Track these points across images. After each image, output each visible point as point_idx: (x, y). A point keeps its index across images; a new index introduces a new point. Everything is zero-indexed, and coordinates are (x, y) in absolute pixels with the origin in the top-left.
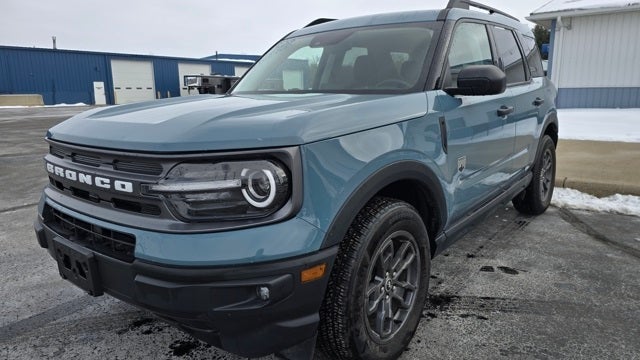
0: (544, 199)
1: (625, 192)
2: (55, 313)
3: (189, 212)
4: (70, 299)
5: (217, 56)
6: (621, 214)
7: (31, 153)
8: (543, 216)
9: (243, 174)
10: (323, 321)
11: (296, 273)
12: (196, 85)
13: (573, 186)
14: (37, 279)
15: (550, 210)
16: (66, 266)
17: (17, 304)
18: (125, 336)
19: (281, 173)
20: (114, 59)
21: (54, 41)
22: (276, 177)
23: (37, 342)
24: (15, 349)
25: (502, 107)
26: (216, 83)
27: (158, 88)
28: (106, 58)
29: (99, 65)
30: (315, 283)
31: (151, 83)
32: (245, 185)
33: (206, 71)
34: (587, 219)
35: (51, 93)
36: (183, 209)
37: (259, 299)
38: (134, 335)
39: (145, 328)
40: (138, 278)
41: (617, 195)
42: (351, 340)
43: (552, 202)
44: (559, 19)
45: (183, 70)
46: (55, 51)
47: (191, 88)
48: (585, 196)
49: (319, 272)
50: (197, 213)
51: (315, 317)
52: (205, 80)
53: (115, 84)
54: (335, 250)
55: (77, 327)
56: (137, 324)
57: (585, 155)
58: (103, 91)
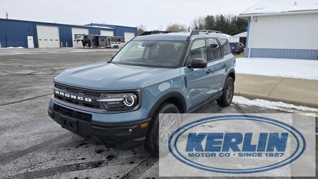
0: (228, 101)
1: (260, 98)
2: (50, 142)
3: (108, 108)
4: (53, 137)
5: (91, 24)
6: (257, 107)
7: (7, 76)
8: (228, 107)
9: (124, 96)
10: (146, 140)
11: (139, 125)
12: (81, 39)
13: (242, 95)
14: (37, 131)
15: (231, 105)
16: (65, 124)
17: (34, 139)
18: (78, 148)
19: (135, 96)
20: (39, 25)
21: (7, 15)
22: (134, 97)
23: (47, 151)
24: (40, 153)
25: (209, 70)
26: (91, 38)
27: (61, 40)
28: (34, 24)
29: (30, 28)
30: (145, 128)
31: (58, 38)
32: (125, 100)
33: (86, 32)
34: (243, 108)
35: (5, 42)
36: (106, 107)
37: (129, 132)
38: (81, 148)
39: (85, 146)
40: (93, 127)
41: (257, 99)
42: (155, 145)
43: (232, 101)
44: (252, 17)
45: (74, 31)
46: (7, 20)
47: (78, 40)
48: (246, 99)
49: (146, 125)
50: (111, 108)
51: (144, 138)
52: (86, 37)
53: (39, 37)
54: (151, 118)
55: (60, 146)
56: (81, 145)
57: (252, 82)
58: (32, 41)
